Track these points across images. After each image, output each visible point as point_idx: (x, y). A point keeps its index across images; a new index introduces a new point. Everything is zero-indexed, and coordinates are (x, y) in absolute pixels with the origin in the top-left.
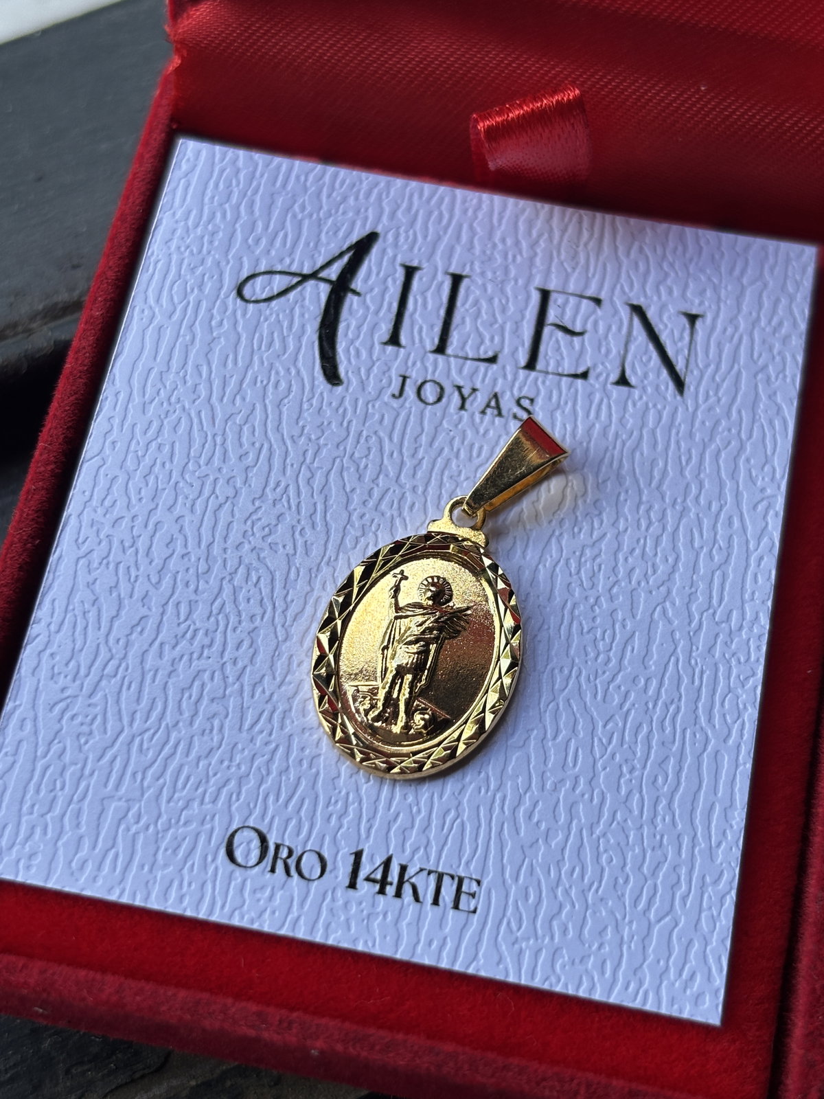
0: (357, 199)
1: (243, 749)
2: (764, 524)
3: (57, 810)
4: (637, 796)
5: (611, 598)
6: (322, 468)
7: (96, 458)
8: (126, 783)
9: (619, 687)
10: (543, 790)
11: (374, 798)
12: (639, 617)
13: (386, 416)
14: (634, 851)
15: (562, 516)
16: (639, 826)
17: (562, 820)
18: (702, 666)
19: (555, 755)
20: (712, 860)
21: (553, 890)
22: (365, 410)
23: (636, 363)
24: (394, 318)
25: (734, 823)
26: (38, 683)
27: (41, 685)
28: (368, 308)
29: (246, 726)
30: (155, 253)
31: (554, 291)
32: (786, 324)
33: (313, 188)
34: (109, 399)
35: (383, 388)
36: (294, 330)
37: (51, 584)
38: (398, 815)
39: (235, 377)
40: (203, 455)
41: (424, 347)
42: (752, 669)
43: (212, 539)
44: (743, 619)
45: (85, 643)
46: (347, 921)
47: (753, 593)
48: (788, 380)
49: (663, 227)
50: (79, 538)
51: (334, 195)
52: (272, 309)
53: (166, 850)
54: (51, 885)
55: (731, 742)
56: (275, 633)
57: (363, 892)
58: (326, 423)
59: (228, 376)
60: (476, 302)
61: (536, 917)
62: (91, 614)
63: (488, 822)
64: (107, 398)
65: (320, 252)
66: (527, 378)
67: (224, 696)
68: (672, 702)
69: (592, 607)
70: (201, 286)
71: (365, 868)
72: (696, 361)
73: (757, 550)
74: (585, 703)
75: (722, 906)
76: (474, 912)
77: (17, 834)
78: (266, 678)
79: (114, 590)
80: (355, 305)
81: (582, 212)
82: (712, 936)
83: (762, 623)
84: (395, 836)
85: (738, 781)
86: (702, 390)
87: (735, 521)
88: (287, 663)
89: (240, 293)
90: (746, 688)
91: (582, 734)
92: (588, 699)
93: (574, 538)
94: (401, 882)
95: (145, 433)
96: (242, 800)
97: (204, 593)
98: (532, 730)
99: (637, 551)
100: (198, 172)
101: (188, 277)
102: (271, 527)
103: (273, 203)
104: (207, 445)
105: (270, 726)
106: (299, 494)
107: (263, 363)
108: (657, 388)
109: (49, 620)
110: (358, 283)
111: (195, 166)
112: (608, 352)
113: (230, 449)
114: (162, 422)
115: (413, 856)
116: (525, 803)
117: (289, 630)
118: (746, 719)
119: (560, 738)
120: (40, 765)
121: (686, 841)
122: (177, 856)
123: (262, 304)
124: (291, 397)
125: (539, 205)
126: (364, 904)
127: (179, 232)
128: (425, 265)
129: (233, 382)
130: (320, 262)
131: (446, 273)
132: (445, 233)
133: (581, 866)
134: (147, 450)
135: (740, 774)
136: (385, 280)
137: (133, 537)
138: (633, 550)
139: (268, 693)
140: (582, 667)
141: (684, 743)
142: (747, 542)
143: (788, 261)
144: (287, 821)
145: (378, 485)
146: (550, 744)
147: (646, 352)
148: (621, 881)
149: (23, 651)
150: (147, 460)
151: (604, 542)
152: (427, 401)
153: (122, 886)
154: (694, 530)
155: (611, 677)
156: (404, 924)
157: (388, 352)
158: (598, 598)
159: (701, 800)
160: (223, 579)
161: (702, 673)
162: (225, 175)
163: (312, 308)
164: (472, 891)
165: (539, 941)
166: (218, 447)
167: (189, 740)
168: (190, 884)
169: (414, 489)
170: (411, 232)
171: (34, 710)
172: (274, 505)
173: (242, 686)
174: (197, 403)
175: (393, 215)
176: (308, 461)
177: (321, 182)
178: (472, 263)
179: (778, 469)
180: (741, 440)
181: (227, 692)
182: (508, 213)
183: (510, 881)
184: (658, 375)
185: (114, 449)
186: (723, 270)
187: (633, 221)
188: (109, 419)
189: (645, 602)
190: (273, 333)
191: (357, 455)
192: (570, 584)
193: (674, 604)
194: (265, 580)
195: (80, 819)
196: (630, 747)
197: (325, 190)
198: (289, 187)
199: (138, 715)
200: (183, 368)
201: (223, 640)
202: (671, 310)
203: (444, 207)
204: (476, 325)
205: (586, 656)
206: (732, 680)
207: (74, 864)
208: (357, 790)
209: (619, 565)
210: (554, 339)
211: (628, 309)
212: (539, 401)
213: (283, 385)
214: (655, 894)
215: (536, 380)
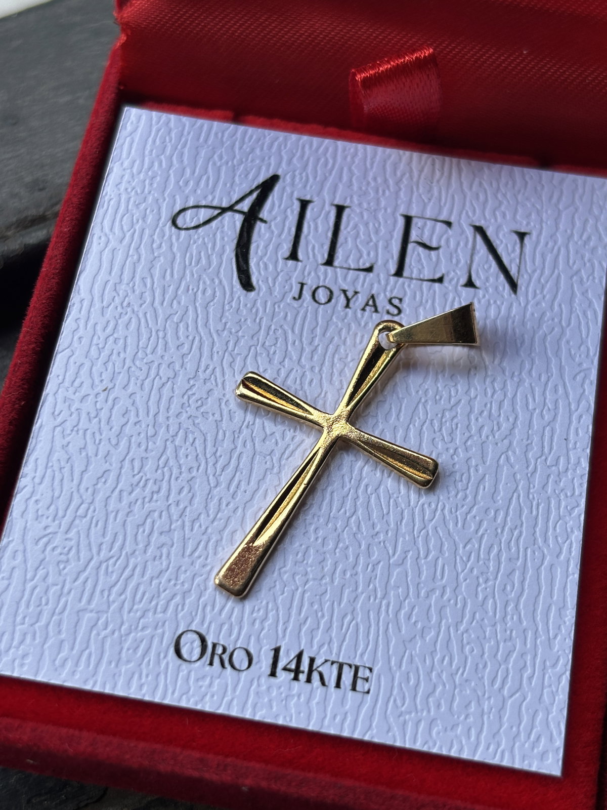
0: (262, 149)
1: (186, 571)
2: (582, 391)
3: (43, 622)
4: (491, 601)
5: (466, 449)
6: (240, 354)
7: (67, 350)
8: (96, 599)
9: (475, 517)
10: (418, 597)
11: (288, 606)
12: (488, 463)
13: (289, 314)
14: (490, 643)
15: (426, 387)
16: (493, 624)
17: (434, 619)
18: (538, 500)
19: (427, 570)
20: (550, 648)
21: (429, 674)
22: (273, 309)
23: (479, 270)
24: (293, 239)
25: (566, 619)
26: (26, 523)
27: (28, 524)
28: (273, 232)
29: (188, 552)
30: (109, 193)
31: (415, 217)
32: (593, 238)
33: (229, 142)
34: (76, 306)
35: (286, 292)
36: (216, 250)
37: (35, 447)
38: (307, 618)
39: (172, 286)
40: (149, 346)
41: (316, 261)
42: (577, 501)
43: (158, 410)
44: (569, 463)
45: (62, 492)
46: (270, 701)
47: (575, 443)
48: (597, 281)
49: (496, 167)
50: (55, 411)
51: (245, 147)
52: (199, 234)
53: (128, 649)
54: (41, 678)
55: (562, 557)
56: (208, 481)
57: (281, 679)
58: (243, 320)
59: (166, 285)
60: (356, 226)
61: (415, 696)
62: (65, 469)
63: (376, 622)
64: (74, 304)
65: (235, 191)
66: (396, 283)
67: (170, 531)
68: (516, 528)
69: (452, 456)
70: (144, 218)
71: (283, 661)
72: (526, 267)
73: (577, 410)
74: (449, 530)
75: (559, 684)
76: (368, 692)
77: (13, 639)
78: (202, 516)
79: (83, 450)
80: (263, 230)
81: (434, 156)
82: (552, 708)
83: (583, 466)
84: (305, 635)
85: (568, 587)
86: (530, 289)
87: (560, 389)
88: (217, 504)
89: (174, 223)
90: (572, 516)
91: (447, 555)
92: (451, 526)
93: (436, 404)
94: (311, 671)
95: (104, 331)
96: (186, 610)
97: (153, 451)
98: (409, 551)
99: (485, 413)
100: (140, 132)
101: (134, 211)
102: (203, 400)
103: (198, 154)
104: (152, 338)
105: (206, 553)
106: (223, 374)
107: (193, 275)
108: (496, 288)
109: (32, 475)
110: (264, 214)
111: (137, 127)
112: (458, 261)
113: (170, 341)
114: (117, 321)
115: (319, 651)
116: (405, 608)
117: (218, 479)
118: (573, 539)
119: (430, 557)
120: (29, 586)
121: (530, 635)
122: (136, 654)
123: (191, 231)
124: (215, 301)
125: (401, 152)
126: (282, 689)
127: (126, 178)
128: (315, 199)
129: (171, 290)
130: (235, 198)
131: (332, 205)
132: (330, 174)
133: (449, 655)
134: (106, 343)
135: (570, 583)
136: (285, 211)
137: (97, 410)
138: (482, 412)
139: (203, 528)
140: (445, 502)
141: (526, 560)
142: (570, 404)
143: (593, 190)
144: (222, 625)
145: (284, 366)
146: (423, 561)
147: (487, 261)
148: (481, 666)
149: (14, 498)
150: (106, 352)
151: (460, 407)
152: (320, 302)
153: (94, 678)
154: (528, 396)
155: (468, 509)
156: (314, 702)
157: (289, 265)
158: (456, 449)
159: (541, 602)
160: (167, 440)
161: (538, 505)
162: (160, 134)
163: (230, 233)
164: (366, 677)
165: (419, 714)
166: (160, 340)
167: (144, 564)
168: (147, 676)
169: (312, 368)
170: (304, 174)
171: (24, 544)
172: (205, 384)
173: (184, 522)
174: (143, 306)
175: (290, 162)
176: (230, 349)
177: (234, 138)
178: (352, 197)
179: (591, 347)
180: (562, 327)
181: (173, 527)
182: (378, 158)
183: (395, 668)
184: (497, 278)
185: (81, 343)
186: (544, 198)
187: (474, 163)
188: (76, 320)
189: (493, 451)
190: (200, 252)
191: (267, 344)
192: (434, 439)
193: (515, 453)
194: (199, 441)
195: (61, 627)
196: (485, 563)
197: (237, 143)
198: (210, 142)
199: (104, 546)
200: (132, 280)
201: (168, 487)
202: (506, 230)
203: (328, 155)
204: (356, 243)
205: (449, 493)
206: (561, 510)
207: (57, 662)
208: (275, 601)
209: (472, 424)
210: (416, 253)
211: (472, 229)
212: (406, 300)
213: (209, 292)
214: (507, 676)
215: (403, 284)
